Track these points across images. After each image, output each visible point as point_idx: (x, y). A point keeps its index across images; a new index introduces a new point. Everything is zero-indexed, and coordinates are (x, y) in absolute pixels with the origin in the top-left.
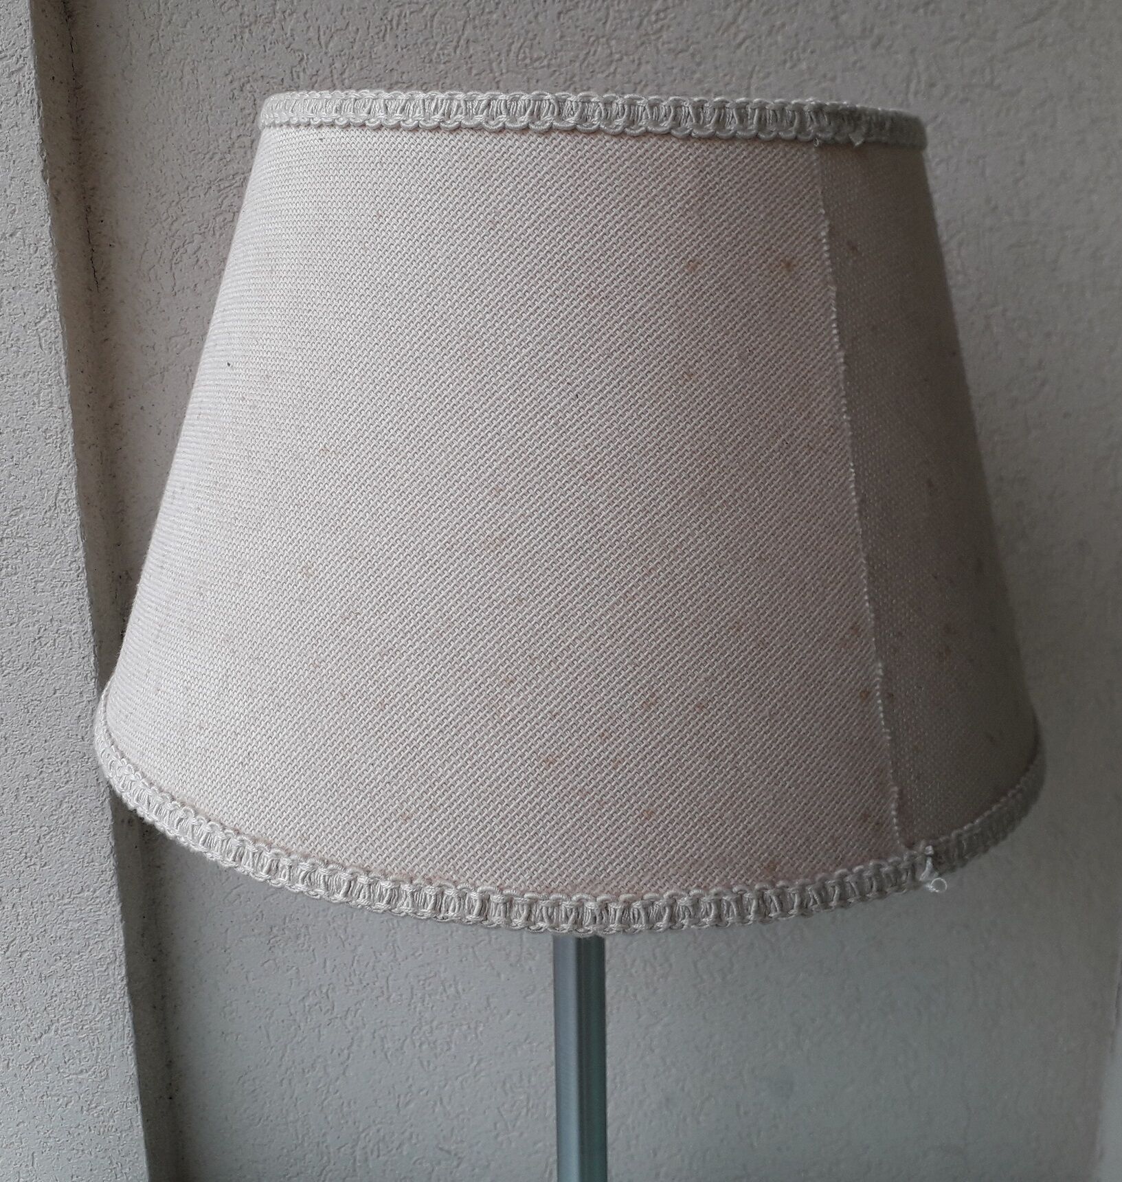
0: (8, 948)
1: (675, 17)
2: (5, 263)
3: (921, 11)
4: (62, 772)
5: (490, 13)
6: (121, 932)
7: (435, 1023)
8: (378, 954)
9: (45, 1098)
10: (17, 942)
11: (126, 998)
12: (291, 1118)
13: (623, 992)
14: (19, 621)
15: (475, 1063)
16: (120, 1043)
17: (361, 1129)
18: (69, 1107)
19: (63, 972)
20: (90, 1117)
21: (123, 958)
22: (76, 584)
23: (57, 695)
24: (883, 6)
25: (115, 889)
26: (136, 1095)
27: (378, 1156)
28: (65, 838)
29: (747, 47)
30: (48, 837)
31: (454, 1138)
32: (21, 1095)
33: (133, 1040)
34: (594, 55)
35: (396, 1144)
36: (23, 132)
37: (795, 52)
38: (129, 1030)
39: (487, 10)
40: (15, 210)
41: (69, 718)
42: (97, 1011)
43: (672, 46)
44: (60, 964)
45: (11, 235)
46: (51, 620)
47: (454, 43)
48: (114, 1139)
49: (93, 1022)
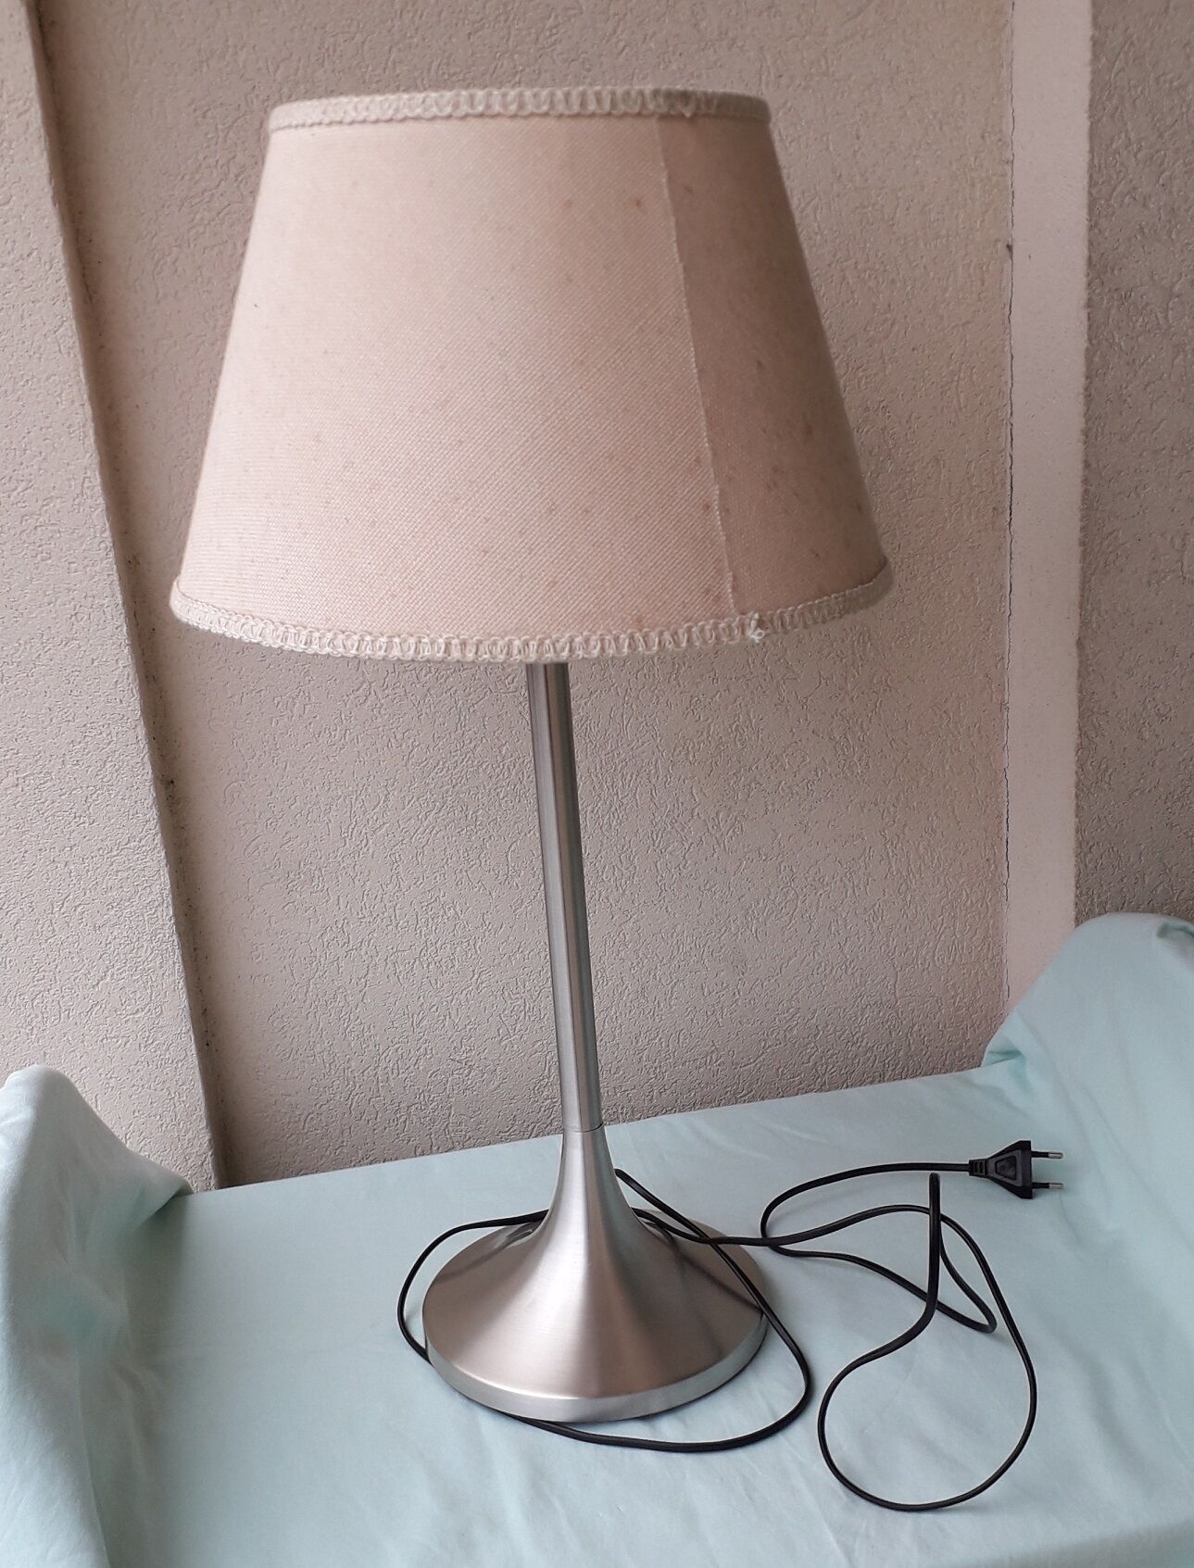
0: (63, 904)
1: (566, 32)
2: (24, 281)
3: (765, 14)
4: (104, 735)
5: (411, 37)
7: (439, 944)
8: (384, 886)
9: (104, 1041)
10: (71, 897)
11: (175, 937)
12: (318, 1049)
14: (56, 600)
15: (476, 976)
16: (172, 979)
17: (381, 1051)
18: (128, 1046)
19: (115, 919)
20: (148, 1053)
21: (169, 900)
22: (105, 562)
23: (96, 664)
24: (734, 13)
25: (159, 835)
26: (189, 1025)
27: (398, 1075)
28: (110, 794)
29: (627, 54)
30: (95, 796)
31: (463, 1048)
32: (82, 1042)
33: (183, 975)
34: (501, 67)
35: (414, 1060)
36: (33, 164)
37: (666, 56)
38: (179, 966)
39: (408, 35)
40: (29, 234)
41: (107, 684)
42: (149, 950)
43: (565, 56)
44: (113, 912)
45: (28, 256)
46: (85, 597)
47: (383, 65)
48: (170, 1071)
49: (146, 963)
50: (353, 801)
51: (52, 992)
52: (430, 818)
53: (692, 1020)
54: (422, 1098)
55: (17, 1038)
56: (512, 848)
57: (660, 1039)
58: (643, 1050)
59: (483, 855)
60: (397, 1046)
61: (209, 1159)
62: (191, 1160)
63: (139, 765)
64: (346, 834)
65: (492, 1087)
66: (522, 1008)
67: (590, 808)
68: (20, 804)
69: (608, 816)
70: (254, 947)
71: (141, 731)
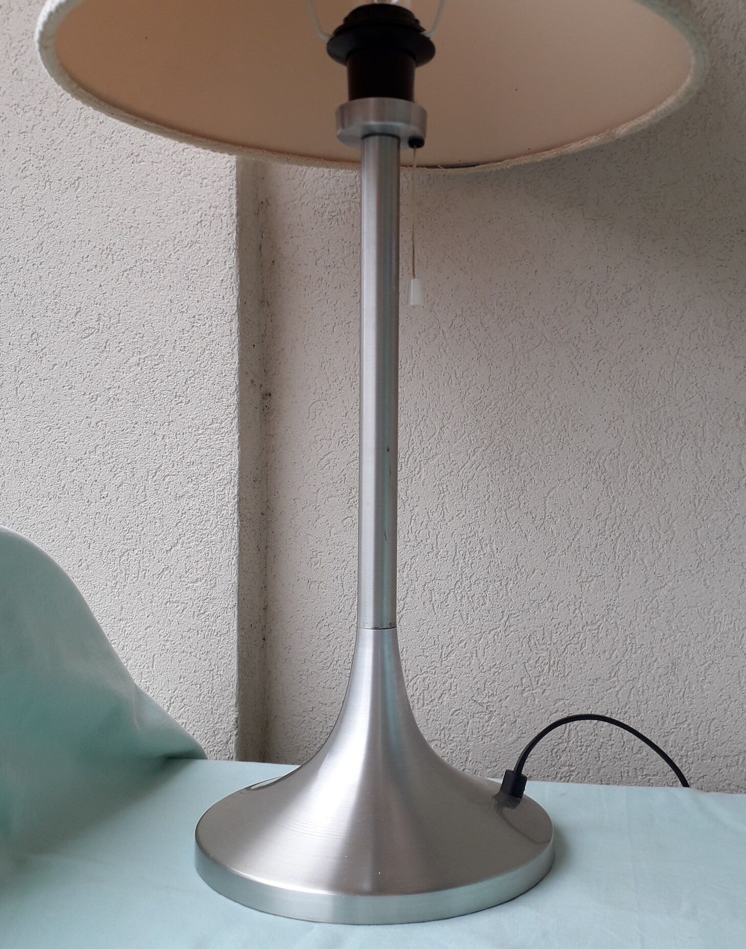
0: (156, 473)
4: (207, 326)
6: (237, 457)
7: (474, 578)
8: (430, 514)
9: (168, 605)
10: (163, 467)
11: (236, 514)
13: (631, 556)
14: (189, 210)
15: (505, 618)
16: (227, 555)
18: (184, 612)
19: (192, 492)
20: (199, 622)
22: (229, 178)
23: (210, 264)
25: (236, 420)
26: (235, 601)
27: (423, 705)
28: (204, 379)
30: (193, 379)
31: (486, 692)
33: (237, 551)
35: (439, 693)
41: (215, 282)
42: (214, 525)
44: (191, 485)
46: (210, 207)
48: (214, 643)
49: (210, 536)
50: (413, 430)
51: (136, 552)
52: (478, 454)
53: (726, 710)
54: (442, 735)
55: (104, 589)
56: (551, 494)
57: (689, 725)
58: (669, 733)
59: (522, 497)
60: (424, 675)
61: (234, 738)
62: (219, 736)
63: (230, 354)
64: (403, 460)
65: (510, 740)
66: (547, 660)
67: (631, 464)
68: (138, 380)
69: (649, 474)
70: (314, 553)
71: (235, 325)
